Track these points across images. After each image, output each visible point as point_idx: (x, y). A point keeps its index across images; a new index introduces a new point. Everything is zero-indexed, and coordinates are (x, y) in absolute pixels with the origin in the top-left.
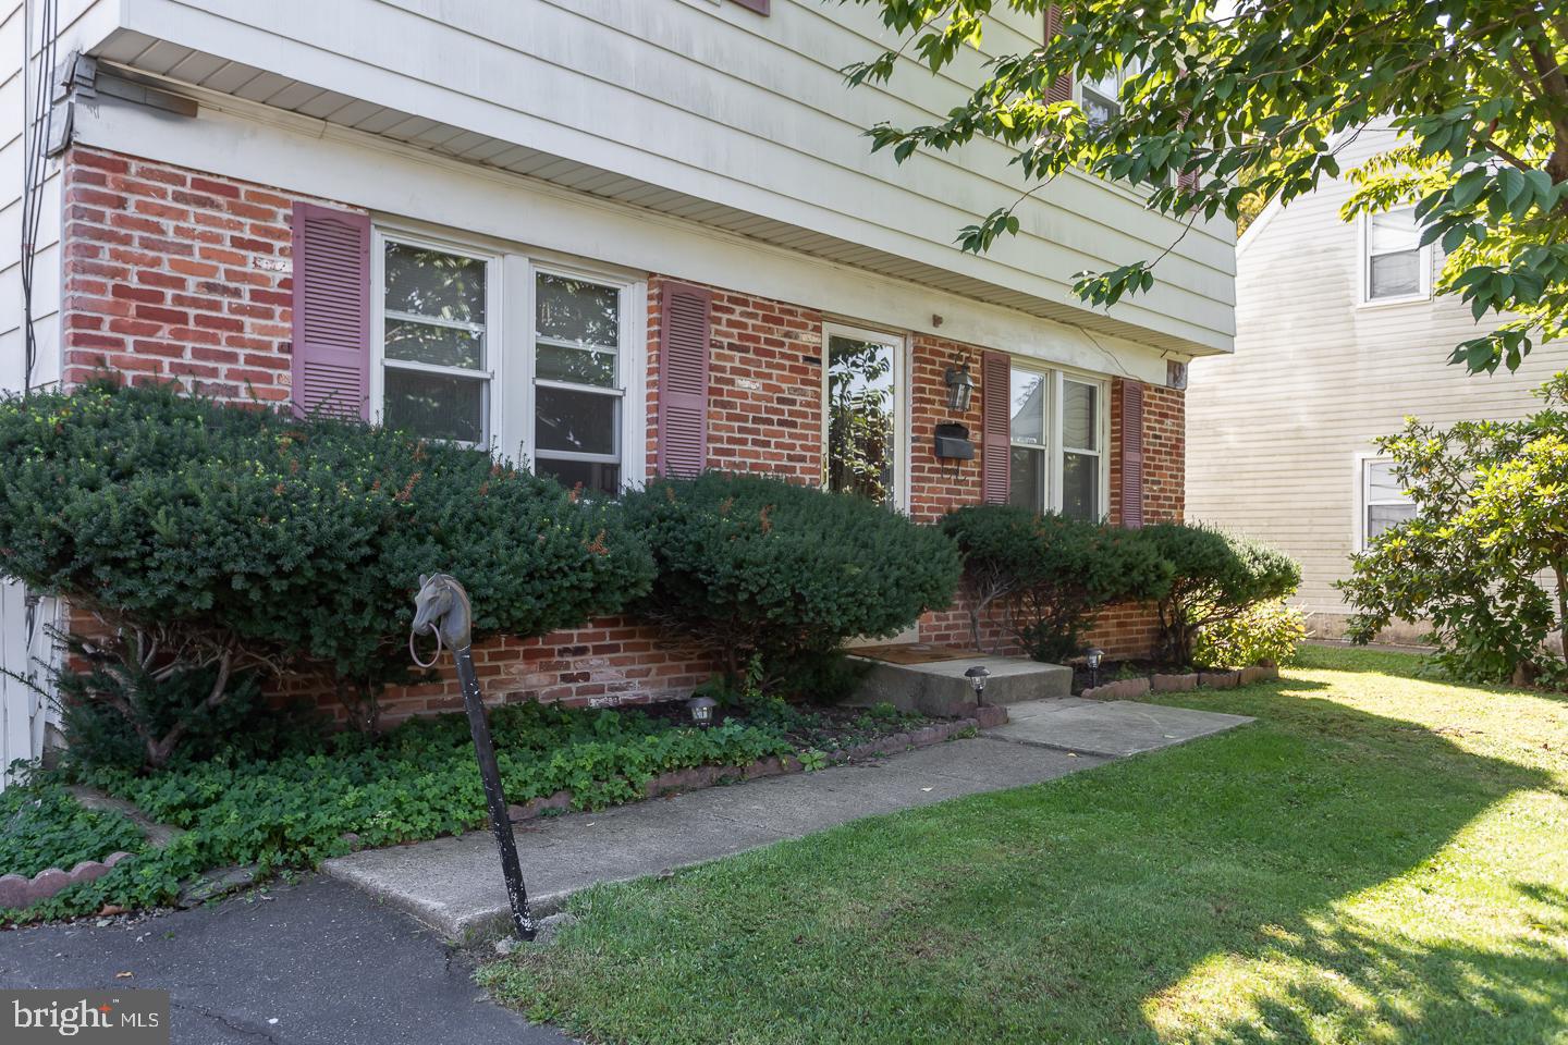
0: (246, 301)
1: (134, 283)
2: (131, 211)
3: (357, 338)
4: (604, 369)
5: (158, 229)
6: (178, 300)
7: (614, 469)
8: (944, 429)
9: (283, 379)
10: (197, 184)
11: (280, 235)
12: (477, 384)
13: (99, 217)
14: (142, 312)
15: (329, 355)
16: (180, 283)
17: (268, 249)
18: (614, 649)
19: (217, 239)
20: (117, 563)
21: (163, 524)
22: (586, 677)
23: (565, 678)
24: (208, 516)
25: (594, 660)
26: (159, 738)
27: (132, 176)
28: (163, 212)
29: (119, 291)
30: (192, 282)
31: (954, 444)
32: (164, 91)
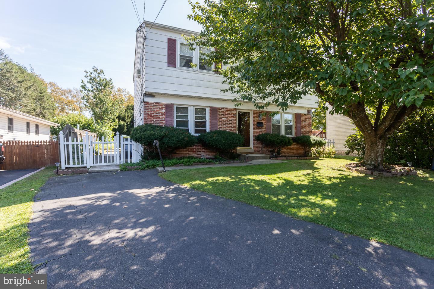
0: (160, 115)
1: (149, 114)
2: (149, 107)
3: (172, 117)
4: (205, 118)
5: (151, 108)
6: (154, 115)
7: (206, 130)
8: (258, 123)
9: (164, 122)
10: (155, 104)
11: (164, 107)
12: (188, 121)
13: (146, 108)
14: (150, 117)
15: (169, 119)
16: (154, 114)
17: (163, 109)
18: (205, 151)
19: (157, 109)
20: (140, 140)
21: (143, 137)
22: (201, 154)
23: (198, 155)
24: (146, 136)
25: (202, 153)
26: (149, 157)
27: (149, 104)
28: (152, 107)
29: (148, 115)
30: (155, 113)
31: (259, 125)
32: (152, 95)
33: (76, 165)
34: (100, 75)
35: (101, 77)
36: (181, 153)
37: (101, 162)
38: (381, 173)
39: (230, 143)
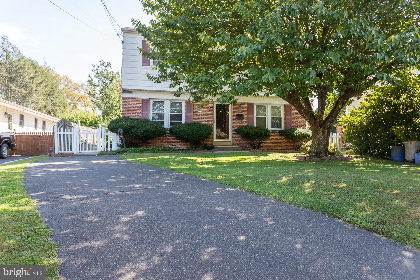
0: (137, 108)
1: (127, 108)
2: (127, 102)
3: (148, 110)
4: (180, 111)
7: (181, 122)
8: (237, 115)
9: (140, 115)
10: (133, 99)
12: (164, 114)
13: (124, 103)
14: (128, 110)
15: (145, 113)
16: (131, 108)
17: (139, 103)
18: (179, 143)
19: (134, 103)
21: (115, 127)
22: (175, 146)
23: (172, 146)
25: (177, 144)
27: (127, 99)
28: (130, 102)
30: (132, 107)
31: (240, 117)
32: (129, 91)
33: (66, 152)
34: (107, 68)
35: (108, 70)
36: (156, 144)
37: (85, 149)
38: (312, 158)
39: (196, 134)
